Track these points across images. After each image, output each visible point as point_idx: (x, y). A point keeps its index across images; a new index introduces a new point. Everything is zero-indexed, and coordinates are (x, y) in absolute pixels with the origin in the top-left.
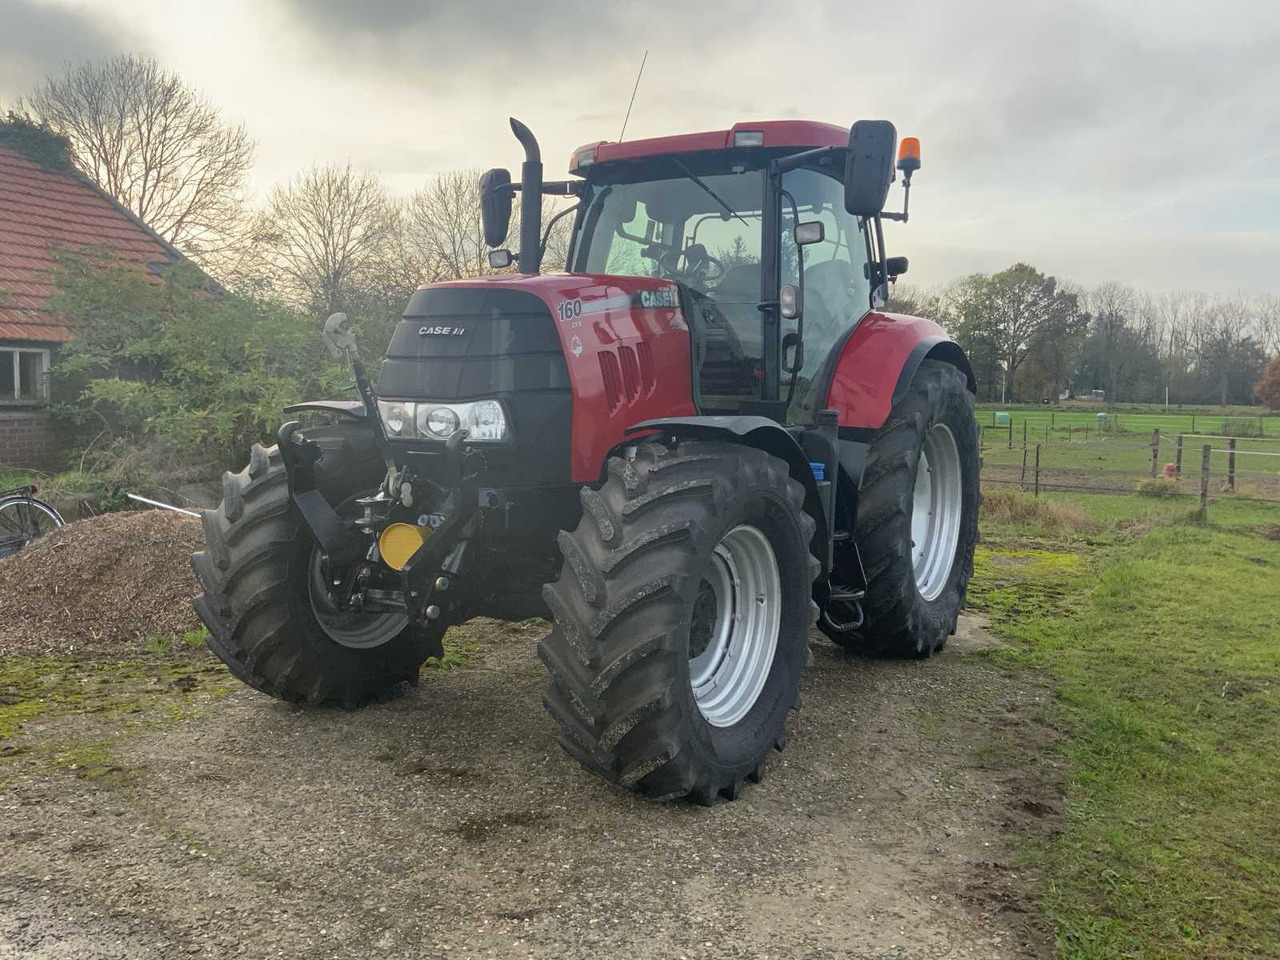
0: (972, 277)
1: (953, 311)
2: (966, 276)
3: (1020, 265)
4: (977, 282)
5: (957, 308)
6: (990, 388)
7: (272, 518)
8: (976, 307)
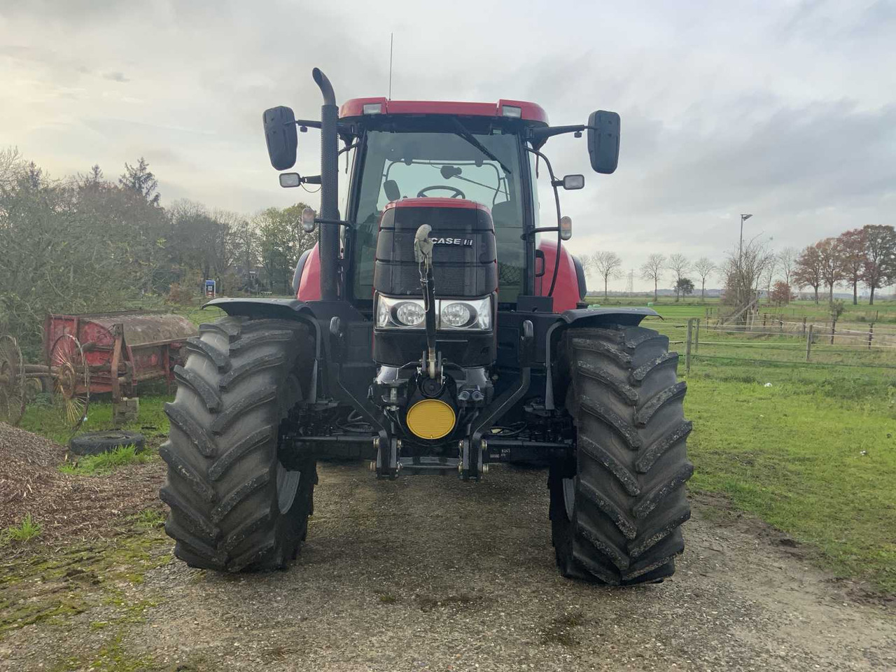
0: (268, 210)
1: (258, 232)
2: (265, 208)
3: (301, 204)
4: (272, 213)
5: (261, 230)
6: (285, 286)
7: (260, 405)
8: (274, 230)
